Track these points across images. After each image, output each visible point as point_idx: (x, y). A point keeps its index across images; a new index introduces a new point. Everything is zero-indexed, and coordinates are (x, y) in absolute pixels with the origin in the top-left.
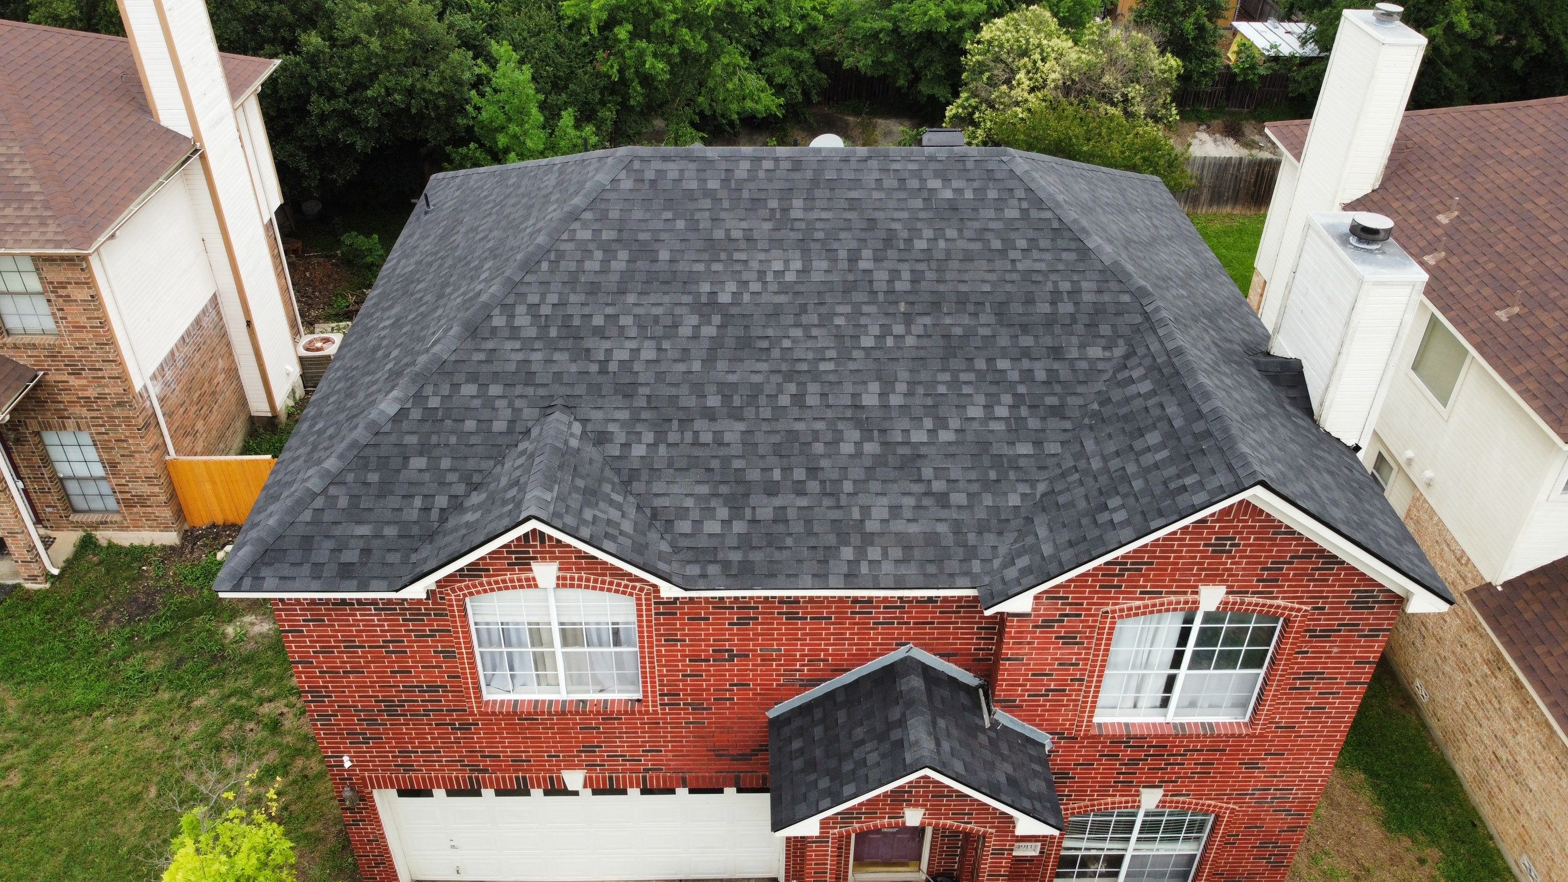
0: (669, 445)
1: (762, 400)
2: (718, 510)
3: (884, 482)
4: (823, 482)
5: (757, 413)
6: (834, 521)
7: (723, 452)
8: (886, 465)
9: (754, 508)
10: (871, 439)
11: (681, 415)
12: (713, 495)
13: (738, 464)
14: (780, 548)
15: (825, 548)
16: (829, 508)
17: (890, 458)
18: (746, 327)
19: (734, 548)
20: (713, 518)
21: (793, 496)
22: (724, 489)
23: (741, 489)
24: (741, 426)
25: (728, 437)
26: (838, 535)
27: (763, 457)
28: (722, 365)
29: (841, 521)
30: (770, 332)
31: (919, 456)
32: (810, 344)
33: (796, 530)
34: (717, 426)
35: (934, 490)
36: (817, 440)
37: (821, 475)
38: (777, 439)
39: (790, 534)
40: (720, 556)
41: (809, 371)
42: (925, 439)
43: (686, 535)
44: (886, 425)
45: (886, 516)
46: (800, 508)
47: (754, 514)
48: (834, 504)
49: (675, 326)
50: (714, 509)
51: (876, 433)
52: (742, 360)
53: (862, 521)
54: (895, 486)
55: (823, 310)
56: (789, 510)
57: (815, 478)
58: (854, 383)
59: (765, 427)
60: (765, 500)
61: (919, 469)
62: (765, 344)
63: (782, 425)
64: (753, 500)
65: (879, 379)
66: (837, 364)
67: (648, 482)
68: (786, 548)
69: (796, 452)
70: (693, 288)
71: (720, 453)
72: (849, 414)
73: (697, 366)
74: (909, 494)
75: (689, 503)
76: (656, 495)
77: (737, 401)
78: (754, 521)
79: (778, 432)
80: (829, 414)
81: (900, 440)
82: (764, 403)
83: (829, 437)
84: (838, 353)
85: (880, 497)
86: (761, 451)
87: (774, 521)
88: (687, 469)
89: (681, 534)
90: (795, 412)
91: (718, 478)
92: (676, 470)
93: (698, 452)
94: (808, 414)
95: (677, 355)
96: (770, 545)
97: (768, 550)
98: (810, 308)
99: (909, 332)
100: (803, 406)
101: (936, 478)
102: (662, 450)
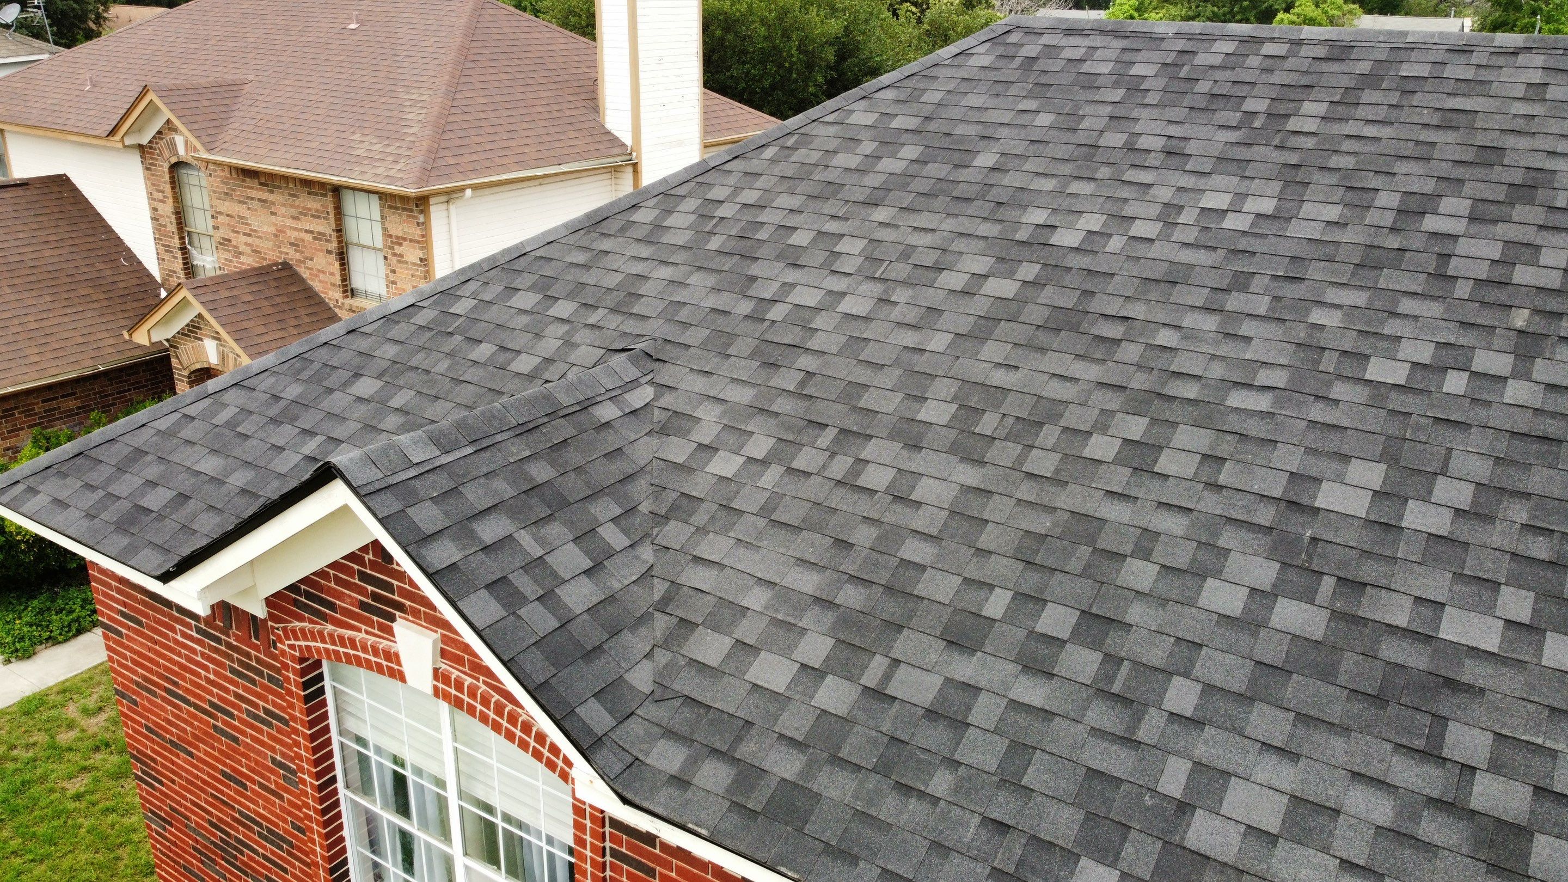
0: (791, 471)
1: (1049, 435)
2: (809, 638)
3: (1303, 718)
4: (1111, 660)
5: (1021, 459)
6: (1092, 773)
7: (897, 515)
8: (1327, 674)
9: (896, 662)
10: (1308, 596)
11: (852, 423)
12: (817, 600)
13: (914, 550)
14: (905, 789)
15: (1035, 840)
16: (1096, 732)
17: (1349, 663)
18: (1088, 294)
19: (793, 743)
20: (786, 651)
21: (1012, 668)
22: (851, 597)
23: (891, 609)
24: (969, 475)
25: (924, 490)
26: (1090, 817)
27: (983, 553)
28: (992, 351)
29: (1118, 782)
30: (1137, 311)
31: (1452, 684)
32: (1227, 349)
33: (974, 758)
34: (915, 463)
35: (1477, 802)
36: (1145, 554)
37: (1114, 641)
38: (1042, 523)
39: (954, 764)
40: (746, 750)
41: (1194, 402)
42: (1491, 643)
43: (702, 667)
44: (1369, 571)
45: (1272, 823)
46: (1014, 704)
47: (887, 677)
48: (1119, 729)
49: (939, 269)
50: (804, 631)
51: (1328, 583)
52: (1043, 350)
53: (1184, 808)
54: (1338, 743)
55: (1291, 291)
56: (983, 698)
57: (1095, 645)
58: (1310, 451)
59: (1027, 491)
60: (935, 651)
61: (1441, 721)
62: (1113, 331)
63: (1068, 499)
64: (905, 645)
65: (1389, 457)
66: (1276, 402)
67: (701, 531)
68: (922, 795)
69: (1075, 565)
70: (1010, 214)
71: (889, 518)
72: (1266, 515)
73: (939, 342)
74: (1380, 784)
75: (756, 599)
76: (697, 560)
77: (988, 424)
78: (878, 695)
79: (1052, 509)
80: (1211, 504)
81: (1401, 620)
82: (1050, 442)
83: (1182, 556)
84: (1291, 380)
85: (1271, 759)
86: (987, 539)
87: (931, 714)
88: (797, 529)
89: (693, 662)
90: (1119, 478)
91: (851, 566)
92: (774, 522)
93: (841, 500)
94: (1150, 490)
95: (912, 316)
96: (883, 769)
97: (873, 781)
98: (1257, 284)
99: (1522, 373)
100: (1145, 470)
101: (1495, 767)
102: (771, 477)
